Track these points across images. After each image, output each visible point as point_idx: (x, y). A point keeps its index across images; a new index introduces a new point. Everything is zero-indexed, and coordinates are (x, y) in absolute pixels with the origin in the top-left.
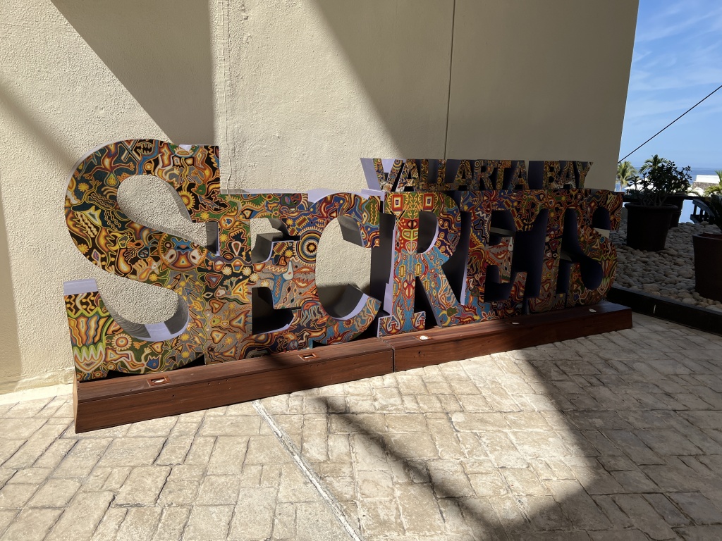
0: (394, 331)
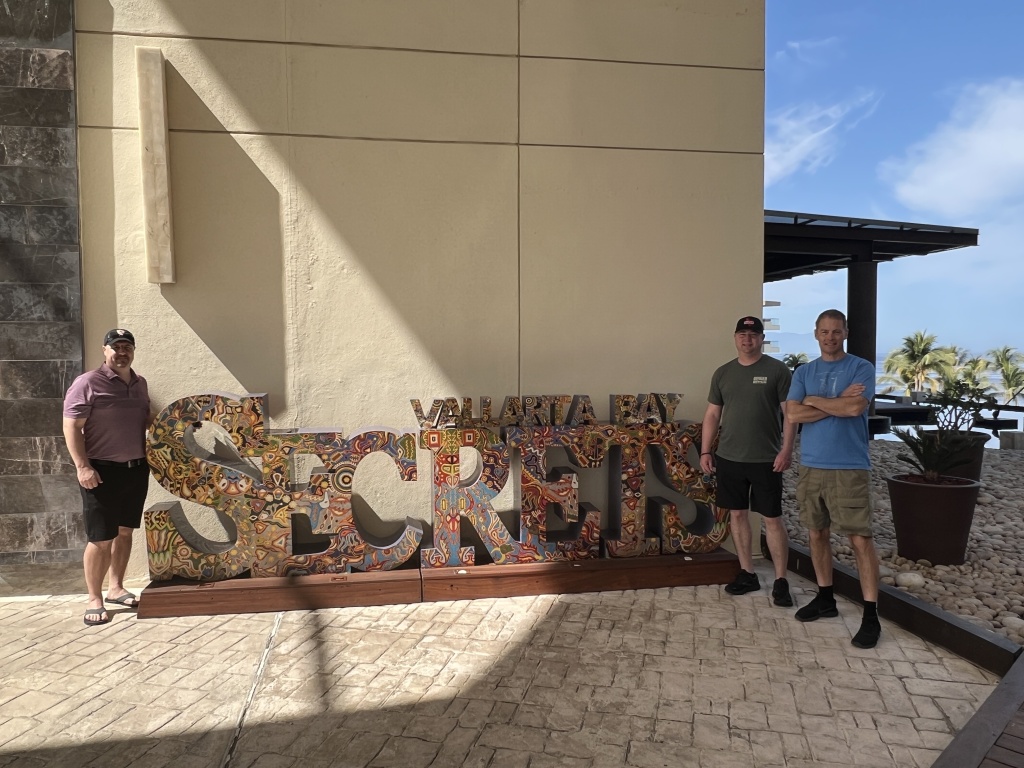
0: (438, 564)
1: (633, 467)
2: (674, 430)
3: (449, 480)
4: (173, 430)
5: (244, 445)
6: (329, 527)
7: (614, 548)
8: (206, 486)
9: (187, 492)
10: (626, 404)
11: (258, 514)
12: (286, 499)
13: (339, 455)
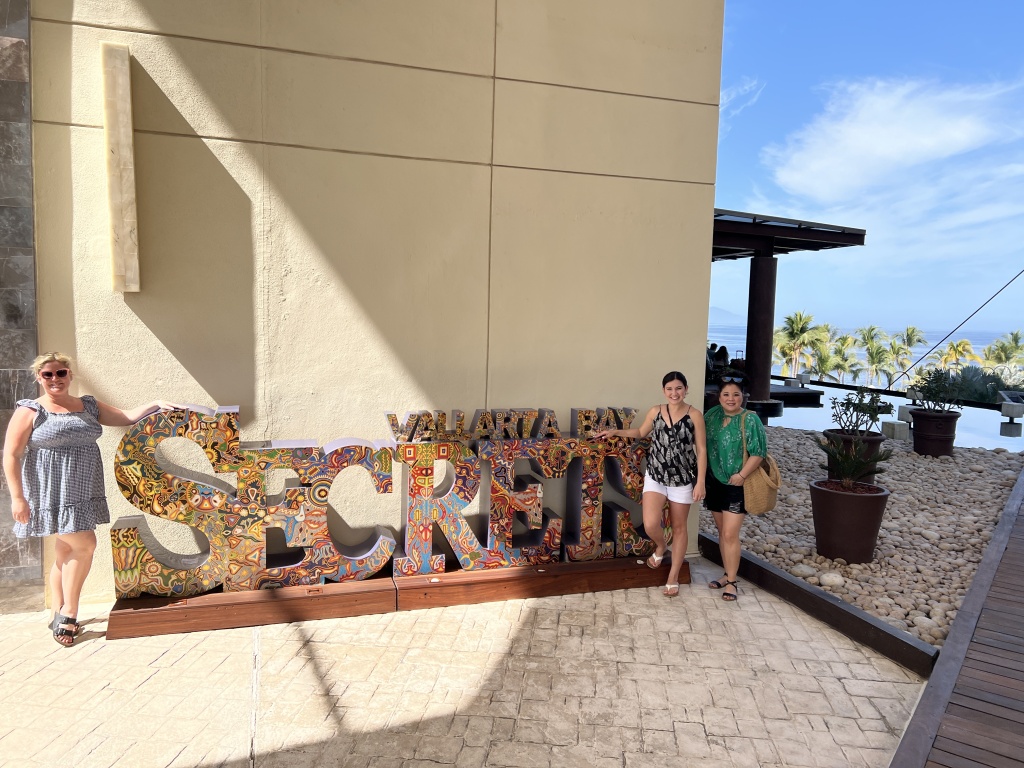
0: (410, 572)
1: (592, 478)
2: (629, 443)
3: (422, 491)
4: (144, 446)
5: (218, 461)
6: (304, 540)
7: (574, 552)
8: (178, 503)
9: (157, 509)
10: (587, 418)
11: (231, 529)
12: (261, 514)
13: (316, 469)
